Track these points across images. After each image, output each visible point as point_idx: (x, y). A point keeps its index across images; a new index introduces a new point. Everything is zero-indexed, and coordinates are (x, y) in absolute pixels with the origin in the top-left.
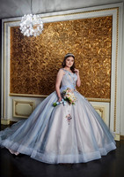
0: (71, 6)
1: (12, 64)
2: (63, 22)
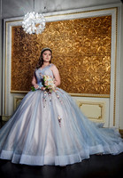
0: (72, 6)
1: (13, 62)
2: (64, 21)
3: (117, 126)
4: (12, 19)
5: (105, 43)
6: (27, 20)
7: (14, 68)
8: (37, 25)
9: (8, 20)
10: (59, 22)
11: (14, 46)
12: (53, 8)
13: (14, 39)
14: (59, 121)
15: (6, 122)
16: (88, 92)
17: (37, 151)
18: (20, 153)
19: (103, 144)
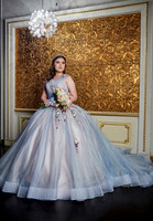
1: (18, 73)
2: (81, 21)
3: (147, 152)
4: (15, 19)
5: (132, 48)
6: (35, 20)
7: (18, 80)
8: (47, 27)
9: (10, 20)
10: (75, 22)
11: (19, 53)
12: (67, 5)
13: (19, 44)
14: (76, 145)
15: (9, 147)
16: (111, 110)
17: (49, 182)
18: (28, 185)
19: (131, 175)
